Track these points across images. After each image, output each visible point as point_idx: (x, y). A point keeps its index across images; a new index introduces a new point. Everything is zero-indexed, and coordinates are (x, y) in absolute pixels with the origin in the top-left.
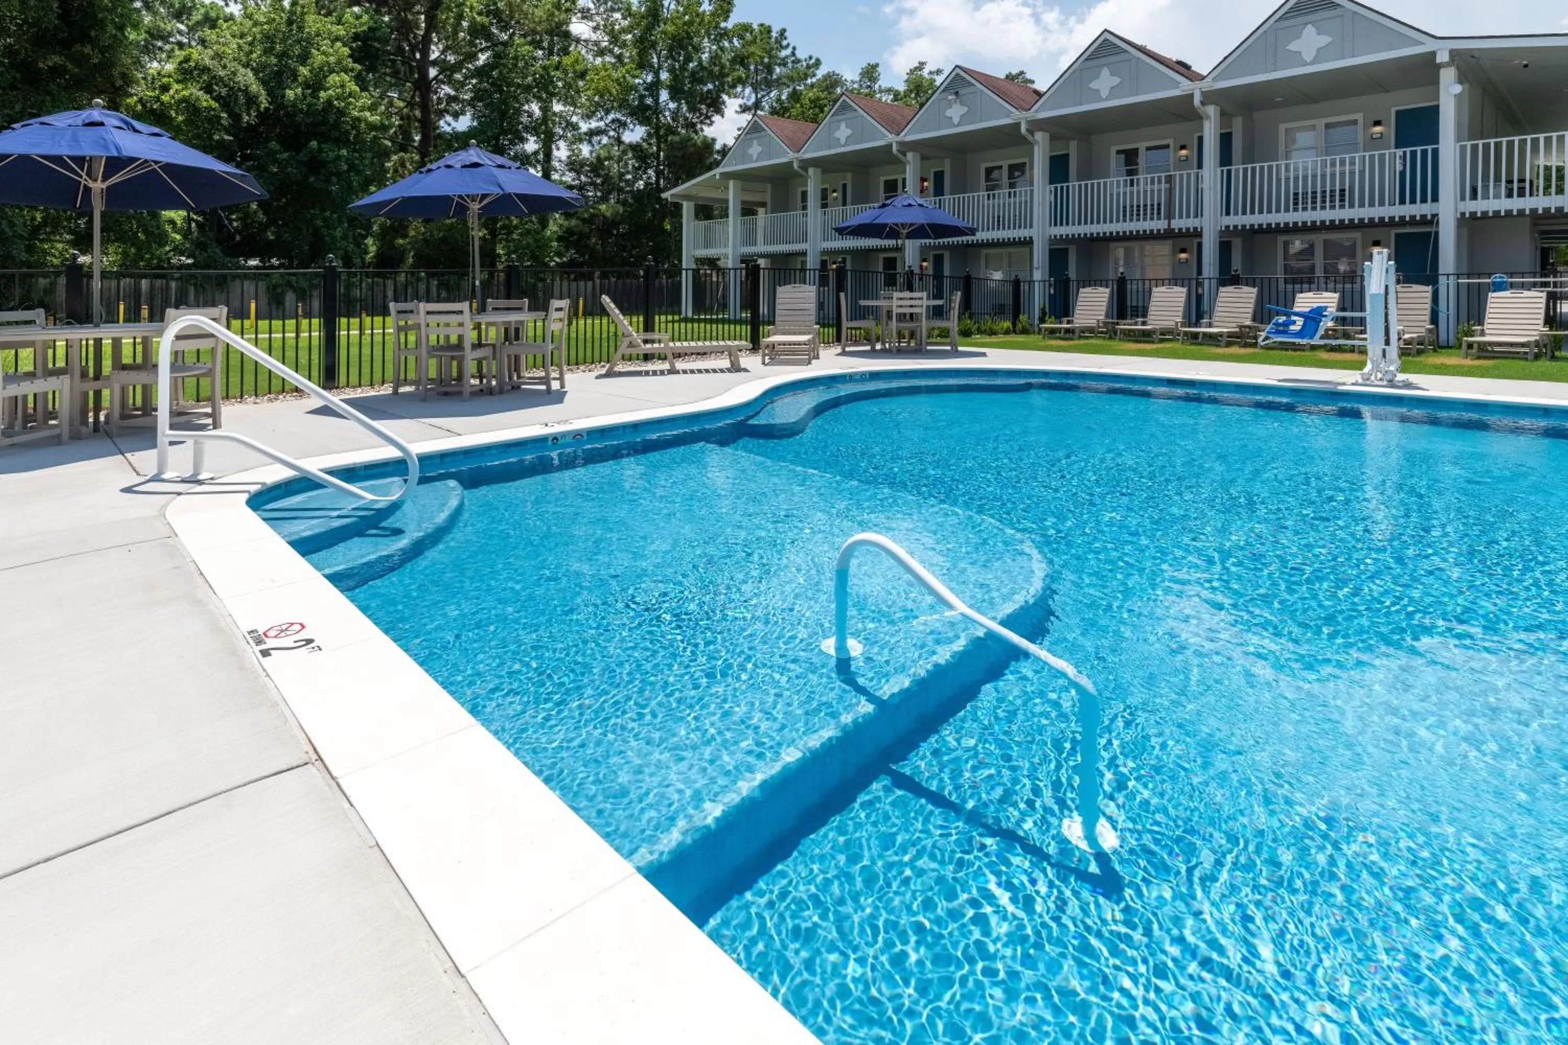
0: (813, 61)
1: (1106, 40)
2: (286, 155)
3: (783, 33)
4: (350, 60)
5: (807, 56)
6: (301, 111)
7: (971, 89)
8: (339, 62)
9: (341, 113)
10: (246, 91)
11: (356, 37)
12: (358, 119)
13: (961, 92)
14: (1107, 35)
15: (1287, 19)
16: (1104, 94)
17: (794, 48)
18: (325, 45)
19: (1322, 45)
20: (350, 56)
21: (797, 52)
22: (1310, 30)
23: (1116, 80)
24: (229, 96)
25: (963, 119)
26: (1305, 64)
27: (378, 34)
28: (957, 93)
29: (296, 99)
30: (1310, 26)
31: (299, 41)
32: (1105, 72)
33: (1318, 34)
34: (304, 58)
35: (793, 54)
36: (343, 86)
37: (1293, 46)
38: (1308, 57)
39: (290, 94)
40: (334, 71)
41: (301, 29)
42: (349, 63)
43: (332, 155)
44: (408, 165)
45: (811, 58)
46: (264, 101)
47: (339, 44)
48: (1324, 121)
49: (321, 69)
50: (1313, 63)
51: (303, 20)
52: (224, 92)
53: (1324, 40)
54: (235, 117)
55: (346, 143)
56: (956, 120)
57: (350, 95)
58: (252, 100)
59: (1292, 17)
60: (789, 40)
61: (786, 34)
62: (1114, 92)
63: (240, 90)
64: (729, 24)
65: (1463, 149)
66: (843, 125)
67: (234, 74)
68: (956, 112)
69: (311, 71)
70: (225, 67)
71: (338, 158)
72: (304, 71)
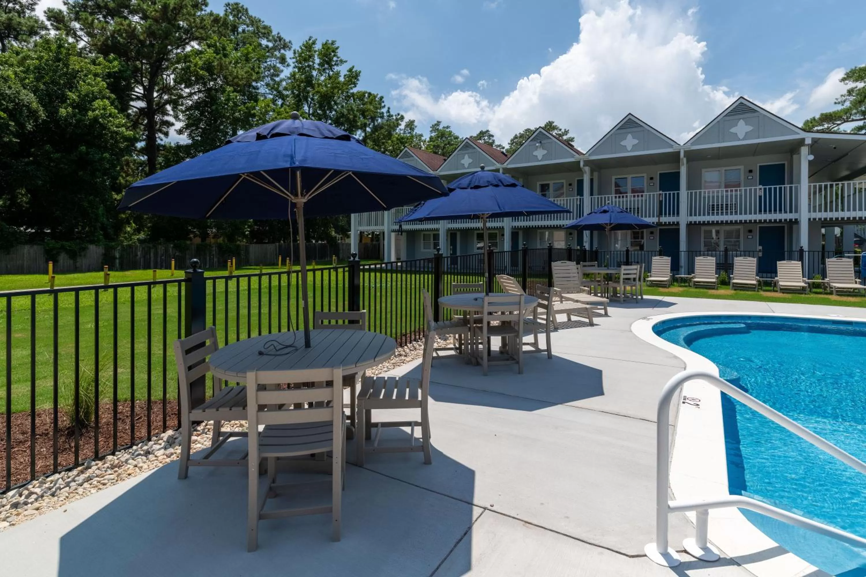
0: (399, 116)
1: (630, 119)
2: (57, 155)
3: (382, 98)
4: (107, 91)
5: (396, 113)
6: (71, 124)
7: (549, 141)
8: (100, 92)
9: (103, 127)
10: (28, 107)
11: (109, 75)
12: (117, 133)
13: (542, 142)
14: (630, 117)
15: (729, 116)
16: (629, 148)
17: (389, 108)
18: (90, 79)
19: (748, 131)
20: (107, 88)
21: (390, 110)
22: (741, 123)
23: (636, 141)
24: (14, 109)
25: (544, 157)
26: (739, 140)
27: (125, 75)
28: (541, 142)
29: (67, 115)
30: (741, 120)
31: (65, 74)
32: (630, 136)
33: (746, 125)
34: (71, 86)
35: (388, 111)
36: (105, 109)
37: (733, 130)
38: (741, 136)
39: (63, 111)
40: (97, 99)
41: (67, 65)
42: (107, 93)
43: (97, 157)
44: (131, 165)
45: (399, 114)
46: (42, 115)
47: (99, 79)
48: (724, 168)
49: (87, 95)
50: (743, 139)
51: (68, 59)
52: (11, 106)
53: (749, 128)
54: (21, 125)
55: (106, 149)
56: (540, 158)
57: (110, 115)
58: (33, 114)
59: (732, 115)
60: (385, 103)
61: (383, 100)
62: (635, 147)
63: (24, 105)
64: (355, 90)
65: (810, 187)
66: (466, 156)
67: (18, 93)
68: (540, 153)
69: (79, 97)
70: (10, 88)
71: (102, 159)
72: (73, 96)
